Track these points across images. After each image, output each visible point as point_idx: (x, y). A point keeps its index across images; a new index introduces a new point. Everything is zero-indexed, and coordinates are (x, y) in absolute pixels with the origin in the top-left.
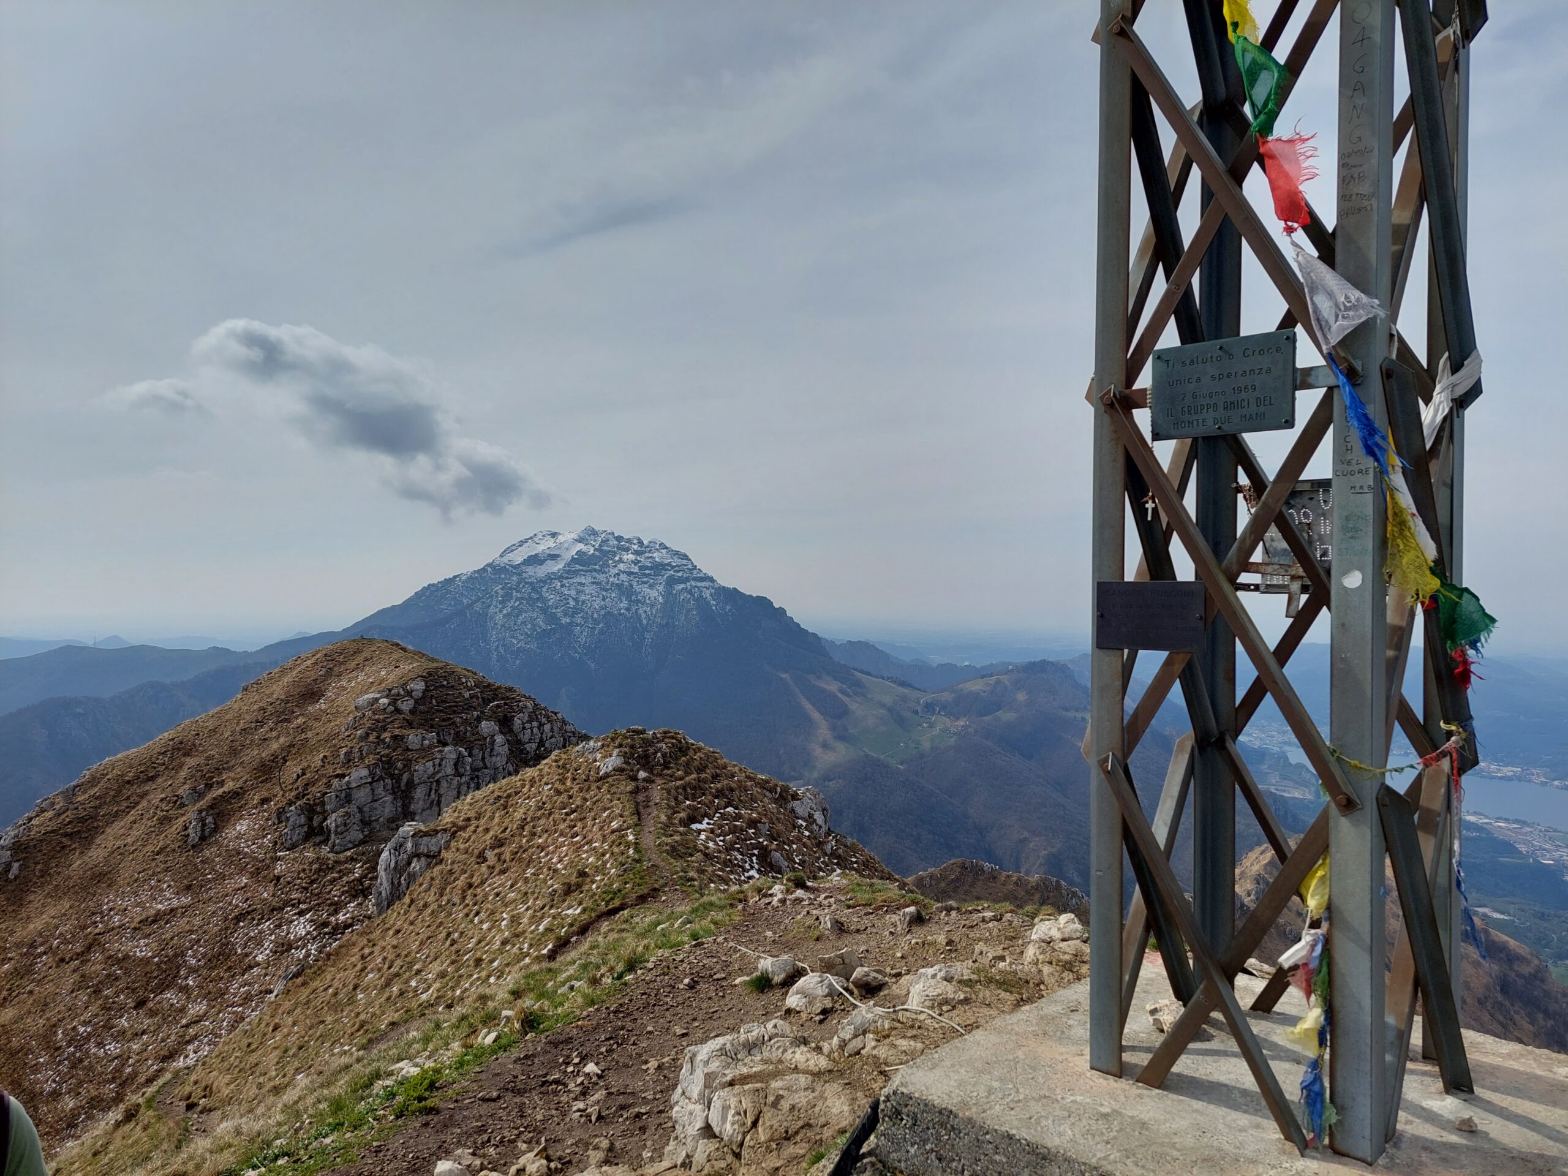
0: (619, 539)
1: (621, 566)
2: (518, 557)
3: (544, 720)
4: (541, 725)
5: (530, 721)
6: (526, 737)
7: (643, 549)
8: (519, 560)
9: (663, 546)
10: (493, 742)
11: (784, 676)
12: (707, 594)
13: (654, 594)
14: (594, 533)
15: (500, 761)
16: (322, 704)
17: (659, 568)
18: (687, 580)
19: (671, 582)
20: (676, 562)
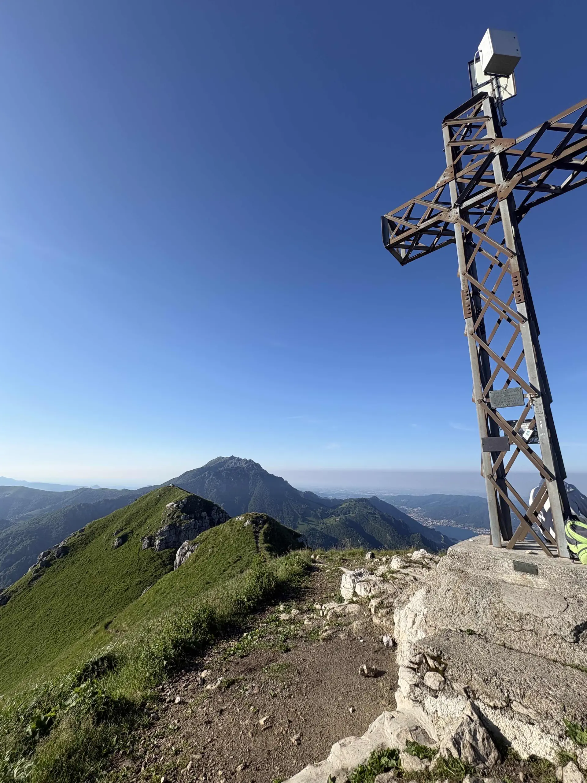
3: (220, 512)
4: (219, 514)
5: (216, 513)
6: (214, 517)
10: (205, 519)
15: (207, 525)
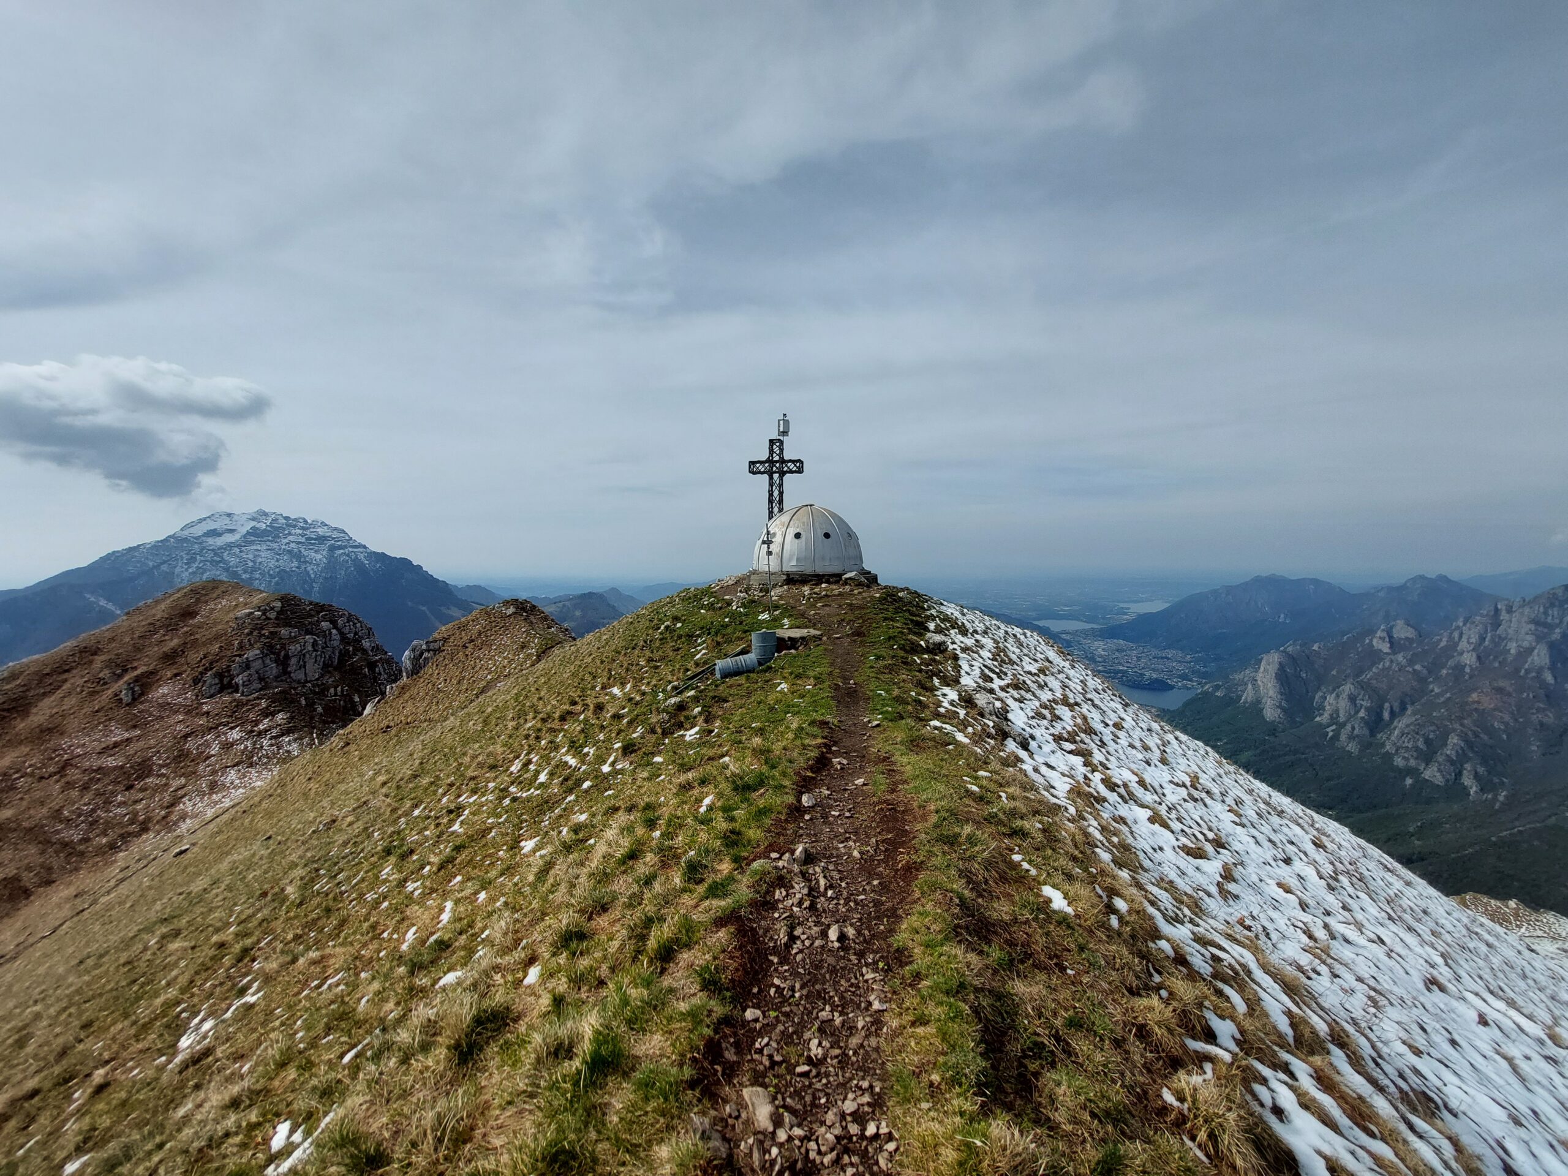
0: (287, 518)
1: (291, 538)
2: (199, 531)
3: (356, 622)
5: (348, 622)
6: (346, 631)
7: (306, 526)
8: (200, 533)
9: (324, 524)
10: (330, 633)
11: (424, 608)
12: (361, 557)
13: (319, 557)
14: (266, 514)
15: (335, 643)
16: (198, 619)
17: (322, 539)
18: (346, 547)
19: (332, 549)
20: (335, 535)
